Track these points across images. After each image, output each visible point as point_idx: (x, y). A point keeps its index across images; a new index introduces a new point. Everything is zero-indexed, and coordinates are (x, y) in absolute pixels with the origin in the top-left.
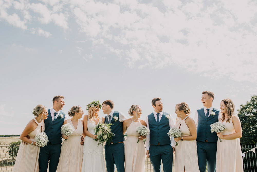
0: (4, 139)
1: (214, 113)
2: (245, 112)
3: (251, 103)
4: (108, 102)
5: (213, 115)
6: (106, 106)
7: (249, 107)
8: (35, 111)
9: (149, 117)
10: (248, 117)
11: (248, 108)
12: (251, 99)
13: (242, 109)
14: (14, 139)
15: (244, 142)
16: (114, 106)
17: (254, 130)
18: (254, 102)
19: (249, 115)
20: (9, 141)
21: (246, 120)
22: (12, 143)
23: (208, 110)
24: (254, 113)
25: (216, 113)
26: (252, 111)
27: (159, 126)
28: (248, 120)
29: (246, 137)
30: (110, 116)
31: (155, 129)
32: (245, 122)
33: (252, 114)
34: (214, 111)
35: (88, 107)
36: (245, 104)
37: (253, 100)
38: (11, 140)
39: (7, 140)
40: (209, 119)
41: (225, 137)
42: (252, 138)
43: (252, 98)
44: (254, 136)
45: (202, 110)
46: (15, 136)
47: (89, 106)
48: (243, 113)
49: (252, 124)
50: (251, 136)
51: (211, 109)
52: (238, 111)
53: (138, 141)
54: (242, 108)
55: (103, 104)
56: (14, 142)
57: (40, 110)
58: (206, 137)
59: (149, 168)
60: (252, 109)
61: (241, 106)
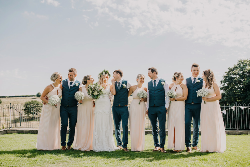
0: (19, 99)
1: (199, 81)
2: (232, 74)
3: (238, 66)
4: (119, 71)
5: (198, 82)
6: (117, 74)
7: (236, 70)
8: (52, 77)
9: (149, 83)
10: (234, 78)
11: (234, 71)
12: (238, 63)
13: (229, 72)
14: (28, 99)
15: (229, 100)
16: (123, 75)
17: (238, 90)
18: (240, 65)
19: (235, 76)
20: (23, 101)
21: (232, 81)
22: (27, 102)
23: (195, 79)
24: (240, 75)
25: (200, 81)
26: (238, 73)
27: (155, 91)
28: (234, 81)
29: (231, 95)
30: (119, 83)
31: (152, 93)
32: (231, 83)
33: (237, 76)
34: (199, 79)
35: (99, 75)
36: (232, 67)
37: (239, 64)
38: (25, 100)
39: (21, 99)
40: (196, 85)
41: (208, 100)
42: (236, 96)
43: (239, 61)
44: (238, 95)
45: (190, 79)
46: (28, 96)
47: (101, 75)
48: (230, 74)
49: (237, 85)
50: (236, 95)
51: (197, 78)
52: (226, 73)
53: (140, 102)
54: (229, 70)
55: (114, 73)
56: (28, 101)
57: (56, 76)
58: (193, 100)
59: (147, 122)
60: (238, 71)
61: (229, 68)
